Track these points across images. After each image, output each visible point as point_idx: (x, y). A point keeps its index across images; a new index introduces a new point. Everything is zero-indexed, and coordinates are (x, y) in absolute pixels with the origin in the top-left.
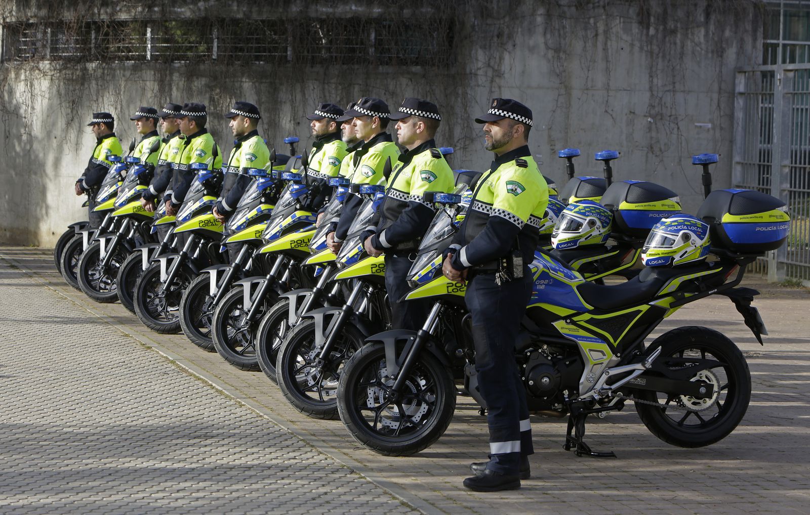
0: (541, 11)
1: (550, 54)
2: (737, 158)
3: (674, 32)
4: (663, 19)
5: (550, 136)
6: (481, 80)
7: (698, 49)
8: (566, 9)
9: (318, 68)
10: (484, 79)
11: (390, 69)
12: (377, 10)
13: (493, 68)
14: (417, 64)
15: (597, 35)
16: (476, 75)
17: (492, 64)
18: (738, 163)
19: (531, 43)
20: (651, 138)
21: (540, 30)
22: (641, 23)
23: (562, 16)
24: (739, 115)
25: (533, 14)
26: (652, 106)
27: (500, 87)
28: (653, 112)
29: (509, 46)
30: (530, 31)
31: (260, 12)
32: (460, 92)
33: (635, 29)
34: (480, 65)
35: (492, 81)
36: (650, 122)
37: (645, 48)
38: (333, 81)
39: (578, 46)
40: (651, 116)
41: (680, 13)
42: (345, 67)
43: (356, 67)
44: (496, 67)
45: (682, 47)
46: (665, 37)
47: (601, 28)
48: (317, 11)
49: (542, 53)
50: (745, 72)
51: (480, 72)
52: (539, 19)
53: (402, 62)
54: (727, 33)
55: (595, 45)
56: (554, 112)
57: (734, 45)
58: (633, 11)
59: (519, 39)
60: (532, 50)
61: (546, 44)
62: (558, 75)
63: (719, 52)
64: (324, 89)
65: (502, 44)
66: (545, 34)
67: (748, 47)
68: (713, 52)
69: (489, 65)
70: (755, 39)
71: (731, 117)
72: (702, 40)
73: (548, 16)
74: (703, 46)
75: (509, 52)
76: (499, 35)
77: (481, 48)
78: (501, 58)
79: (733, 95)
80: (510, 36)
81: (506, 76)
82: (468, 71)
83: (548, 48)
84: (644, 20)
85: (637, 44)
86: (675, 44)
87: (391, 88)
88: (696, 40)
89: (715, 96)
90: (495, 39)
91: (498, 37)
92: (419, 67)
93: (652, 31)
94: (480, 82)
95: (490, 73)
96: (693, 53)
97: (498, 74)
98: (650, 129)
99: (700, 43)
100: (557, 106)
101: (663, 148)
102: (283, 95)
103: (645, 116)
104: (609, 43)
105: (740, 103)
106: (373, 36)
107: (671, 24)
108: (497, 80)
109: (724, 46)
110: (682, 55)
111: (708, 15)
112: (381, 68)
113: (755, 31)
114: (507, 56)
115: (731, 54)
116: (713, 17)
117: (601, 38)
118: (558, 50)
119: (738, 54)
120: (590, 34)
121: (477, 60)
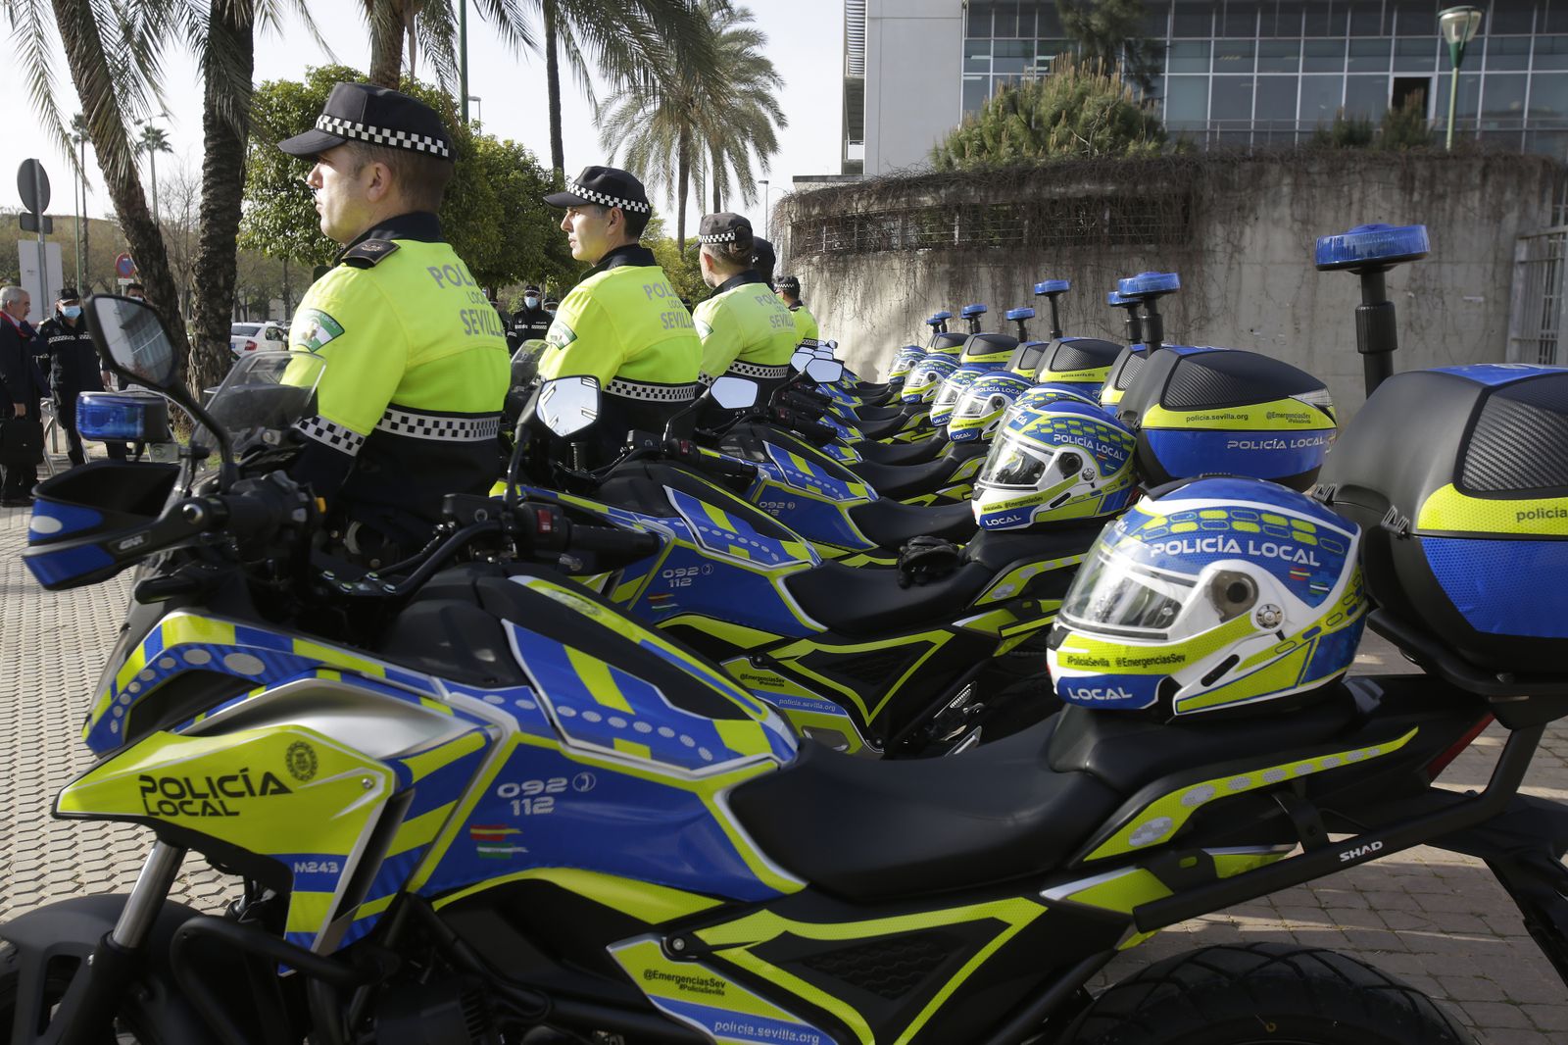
0: (1287, 180)
1: (1297, 226)
2: (1513, 334)
3: (1442, 197)
4: (1430, 183)
5: (1294, 315)
6: (1220, 256)
7: (1472, 214)
8: (1316, 177)
9: (1051, 250)
10: (1221, 255)
11: (1123, 249)
12: (1110, 188)
13: (1233, 244)
14: (1151, 242)
15: (1351, 204)
16: (1214, 251)
17: (1231, 240)
18: (1514, 340)
19: (1276, 215)
20: (1411, 314)
21: (1286, 201)
22: (1403, 188)
23: (1312, 185)
24: (1518, 286)
25: (1279, 183)
26: (1413, 280)
27: (1239, 264)
28: (1414, 286)
29: (1252, 219)
30: (1275, 203)
31: (996, 197)
32: (1196, 270)
33: (1396, 195)
34: (1219, 240)
35: (1231, 257)
36: (1410, 297)
37: (1407, 216)
38: (1064, 263)
39: (1329, 215)
40: (1411, 290)
41: (1451, 176)
42: (1078, 247)
43: (1088, 247)
44: (1236, 243)
45: (1452, 214)
46: (1431, 203)
47: (1356, 195)
48: (1050, 192)
49: (1288, 226)
50: (1528, 238)
51: (1218, 249)
52: (1286, 190)
53: (1134, 241)
54: (1508, 196)
55: (1348, 215)
56: (1299, 288)
57: (1516, 209)
58: (1394, 176)
59: (1262, 211)
60: (1276, 223)
61: (1292, 215)
62: (1305, 249)
63: (1497, 216)
64: (1055, 271)
65: (1244, 218)
66: (1291, 204)
67: (1534, 210)
68: (1488, 217)
69: (1228, 241)
70: (1542, 201)
71: (1508, 289)
72: (1477, 204)
73: (1296, 186)
74: (1478, 211)
75: (1251, 226)
76: (1240, 208)
77: (1220, 223)
78: (1242, 233)
79: (1511, 264)
80: (1253, 209)
81: (1247, 251)
82: (1205, 247)
83: (1294, 220)
84: (1407, 184)
85: (1398, 212)
86: (1443, 210)
87: (1124, 267)
88: (1469, 203)
89: (1490, 266)
90: (1236, 212)
91: (1239, 210)
92: (1153, 245)
93: (1416, 197)
94: (1218, 259)
95: (1229, 249)
96: (1465, 218)
97: (1238, 249)
98: (1410, 305)
99: (1474, 208)
100: (1303, 282)
101: (1424, 324)
102: (1017, 279)
103: (1405, 291)
104: (1365, 212)
105: (1520, 273)
106: (1107, 216)
107: (1440, 189)
108: (1236, 255)
109: (1503, 210)
110: (1451, 222)
111: (1484, 176)
112: (1113, 247)
113: (1542, 193)
114: (1248, 231)
115: (1511, 220)
116: (1491, 179)
117: (1355, 207)
118: (1305, 222)
119: (1520, 219)
120: (1343, 203)
121: (1215, 235)
